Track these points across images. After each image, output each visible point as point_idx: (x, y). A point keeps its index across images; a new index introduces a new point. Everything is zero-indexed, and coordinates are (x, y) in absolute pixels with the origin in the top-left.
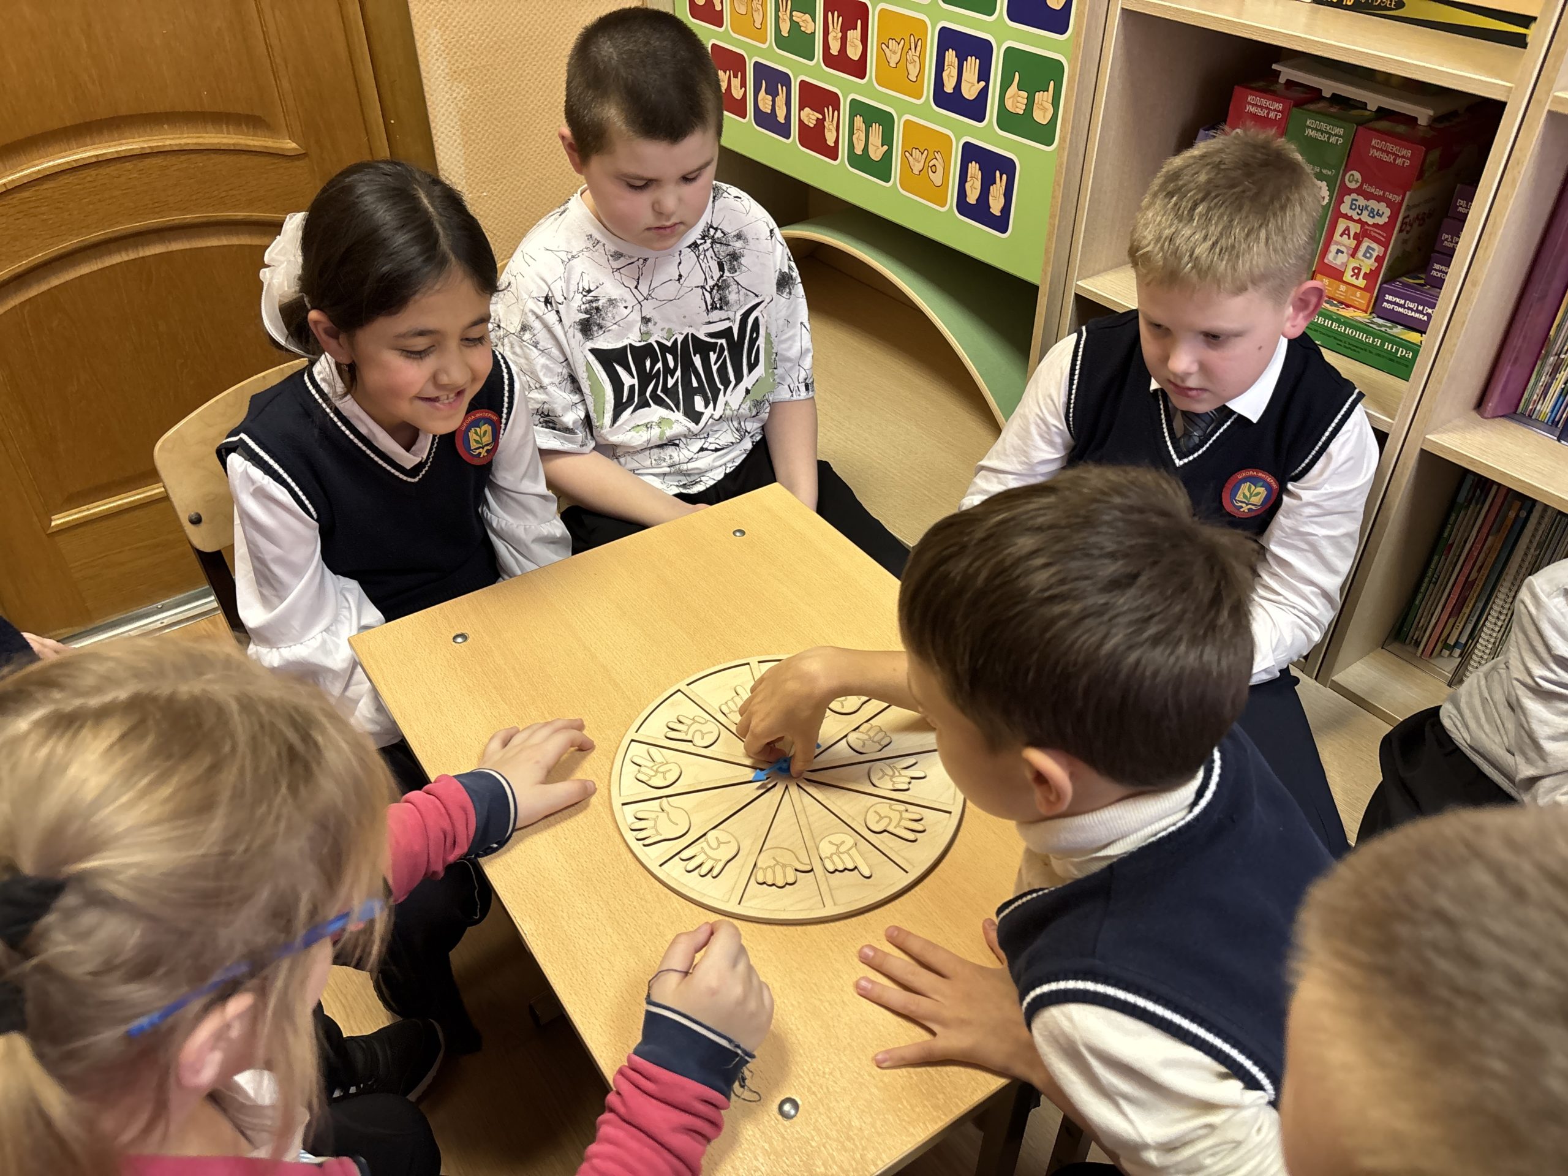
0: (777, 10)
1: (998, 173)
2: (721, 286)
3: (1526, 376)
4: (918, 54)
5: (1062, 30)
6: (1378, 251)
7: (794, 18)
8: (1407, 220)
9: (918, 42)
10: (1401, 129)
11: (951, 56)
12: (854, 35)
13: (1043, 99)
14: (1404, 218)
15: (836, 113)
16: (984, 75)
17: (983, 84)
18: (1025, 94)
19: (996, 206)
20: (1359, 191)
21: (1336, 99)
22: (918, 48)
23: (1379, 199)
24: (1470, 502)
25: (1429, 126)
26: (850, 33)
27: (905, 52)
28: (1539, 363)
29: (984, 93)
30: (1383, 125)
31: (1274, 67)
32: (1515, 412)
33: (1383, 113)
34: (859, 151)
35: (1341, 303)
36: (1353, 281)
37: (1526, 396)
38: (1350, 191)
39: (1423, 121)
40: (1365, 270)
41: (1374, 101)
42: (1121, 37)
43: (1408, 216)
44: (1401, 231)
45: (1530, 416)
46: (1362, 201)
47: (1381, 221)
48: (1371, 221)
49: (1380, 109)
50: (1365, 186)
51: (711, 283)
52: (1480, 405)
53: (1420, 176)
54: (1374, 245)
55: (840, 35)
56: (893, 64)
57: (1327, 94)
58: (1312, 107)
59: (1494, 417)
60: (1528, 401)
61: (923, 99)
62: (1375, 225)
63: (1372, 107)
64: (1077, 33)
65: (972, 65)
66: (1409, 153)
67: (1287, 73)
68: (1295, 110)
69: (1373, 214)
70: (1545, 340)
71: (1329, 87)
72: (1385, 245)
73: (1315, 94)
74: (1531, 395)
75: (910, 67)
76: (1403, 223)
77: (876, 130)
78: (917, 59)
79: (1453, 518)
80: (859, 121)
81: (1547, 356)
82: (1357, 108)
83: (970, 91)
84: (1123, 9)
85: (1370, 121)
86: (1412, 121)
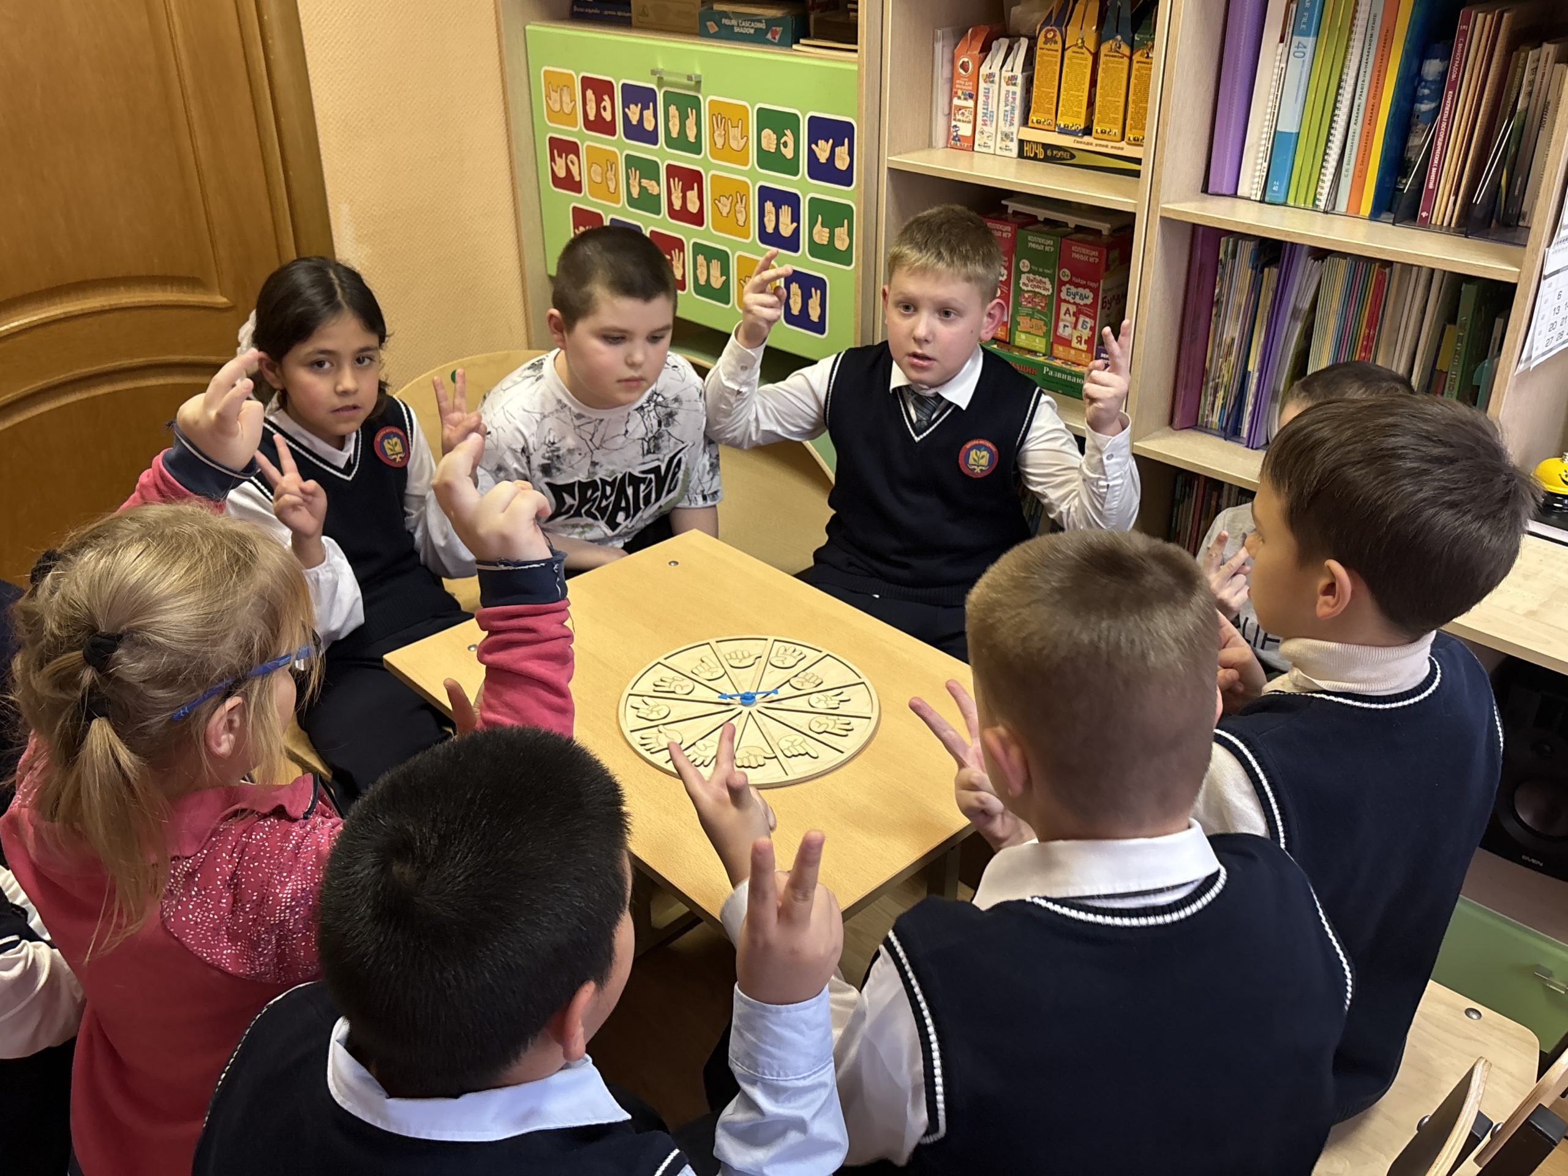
0: (628, 178)
1: (813, 290)
2: (657, 437)
3: (1197, 399)
4: (743, 205)
5: (849, 184)
6: (1090, 322)
7: (643, 184)
8: (1106, 300)
9: (744, 197)
10: (1091, 238)
11: (769, 205)
12: (692, 195)
13: (841, 232)
14: (1103, 299)
15: (682, 254)
16: (796, 218)
17: (795, 225)
18: (827, 230)
19: (814, 314)
20: (1070, 282)
21: (1048, 222)
22: (744, 202)
23: (1085, 287)
24: (1184, 498)
25: (1110, 235)
26: (689, 193)
27: (733, 205)
28: (1204, 387)
29: (797, 231)
30: (1080, 236)
31: (1003, 202)
32: (1196, 425)
33: (1079, 229)
34: (702, 282)
35: (1074, 363)
36: (1078, 346)
37: (1201, 412)
38: (1064, 283)
39: (1105, 232)
40: (1085, 337)
41: (1072, 221)
42: (890, 188)
43: (1105, 297)
44: (1103, 308)
45: (1206, 426)
46: (1073, 290)
47: (1089, 301)
48: (1082, 303)
49: (1077, 227)
50: (1074, 279)
51: (650, 435)
52: (1171, 422)
53: (1107, 268)
54: (1087, 320)
55: (681, 195)
56: (725, 214)
57: (1041, 218)
58: (1031, 228)
59: (1181, 429)
60: (1203, 416)
61: (750, 239)
62: (1086, 305)
63: (1072, 225)
64: (858, 186)
65: (786, 212)
66: (1097, 254)
67: (1013, 206)
68: (1020, 231)
69: (1082, 297)
70: (1204, 372)
71: (1042, 214)
72: (1094, 318)
73: (1033, 219)
74: (1204, 412)
75: (739, 216)
76: (1103, 303)
77: (715, 266)
78: (743, 209)
79: (1175, 511)
80: (701, 259)
81: (1207, 383)
82: (1061, 226)
83: (786, 230)
84: (889, 169)
85: (1071, 234)
86: (1099, 232)
